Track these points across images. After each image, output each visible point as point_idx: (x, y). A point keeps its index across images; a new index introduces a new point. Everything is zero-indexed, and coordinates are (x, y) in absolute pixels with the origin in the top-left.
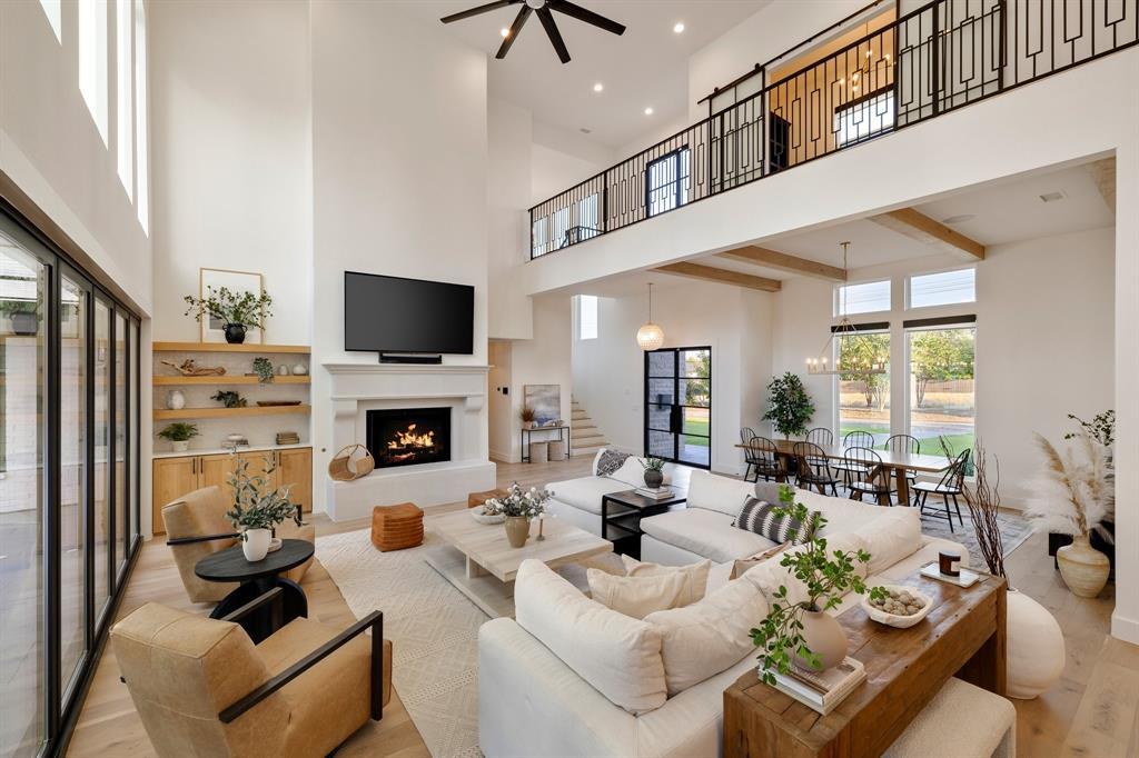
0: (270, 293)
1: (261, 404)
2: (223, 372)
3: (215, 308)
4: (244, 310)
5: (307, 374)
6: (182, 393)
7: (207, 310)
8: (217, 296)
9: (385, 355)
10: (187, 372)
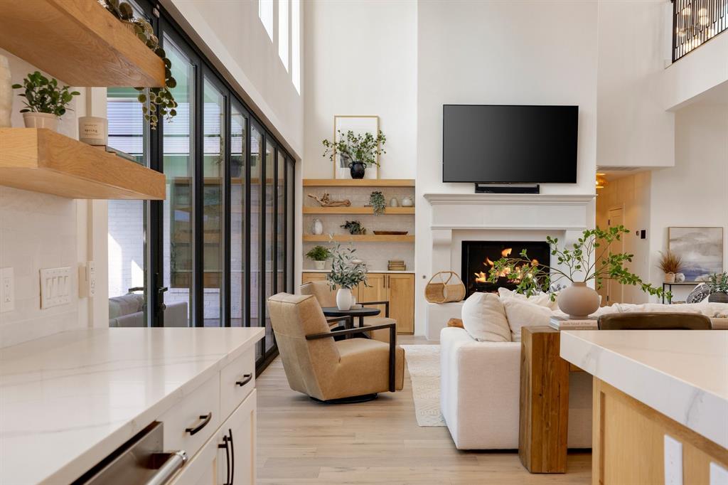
0: (384, 132)
1: (376, 233)
2: (348, 204)
3: (343, 148)
4: (365, 150)
5: (413, 206)
6: (321, 222)
7: (338, 151)
8: (345, 138)
9: (480, 185)
10: (324, 204)
